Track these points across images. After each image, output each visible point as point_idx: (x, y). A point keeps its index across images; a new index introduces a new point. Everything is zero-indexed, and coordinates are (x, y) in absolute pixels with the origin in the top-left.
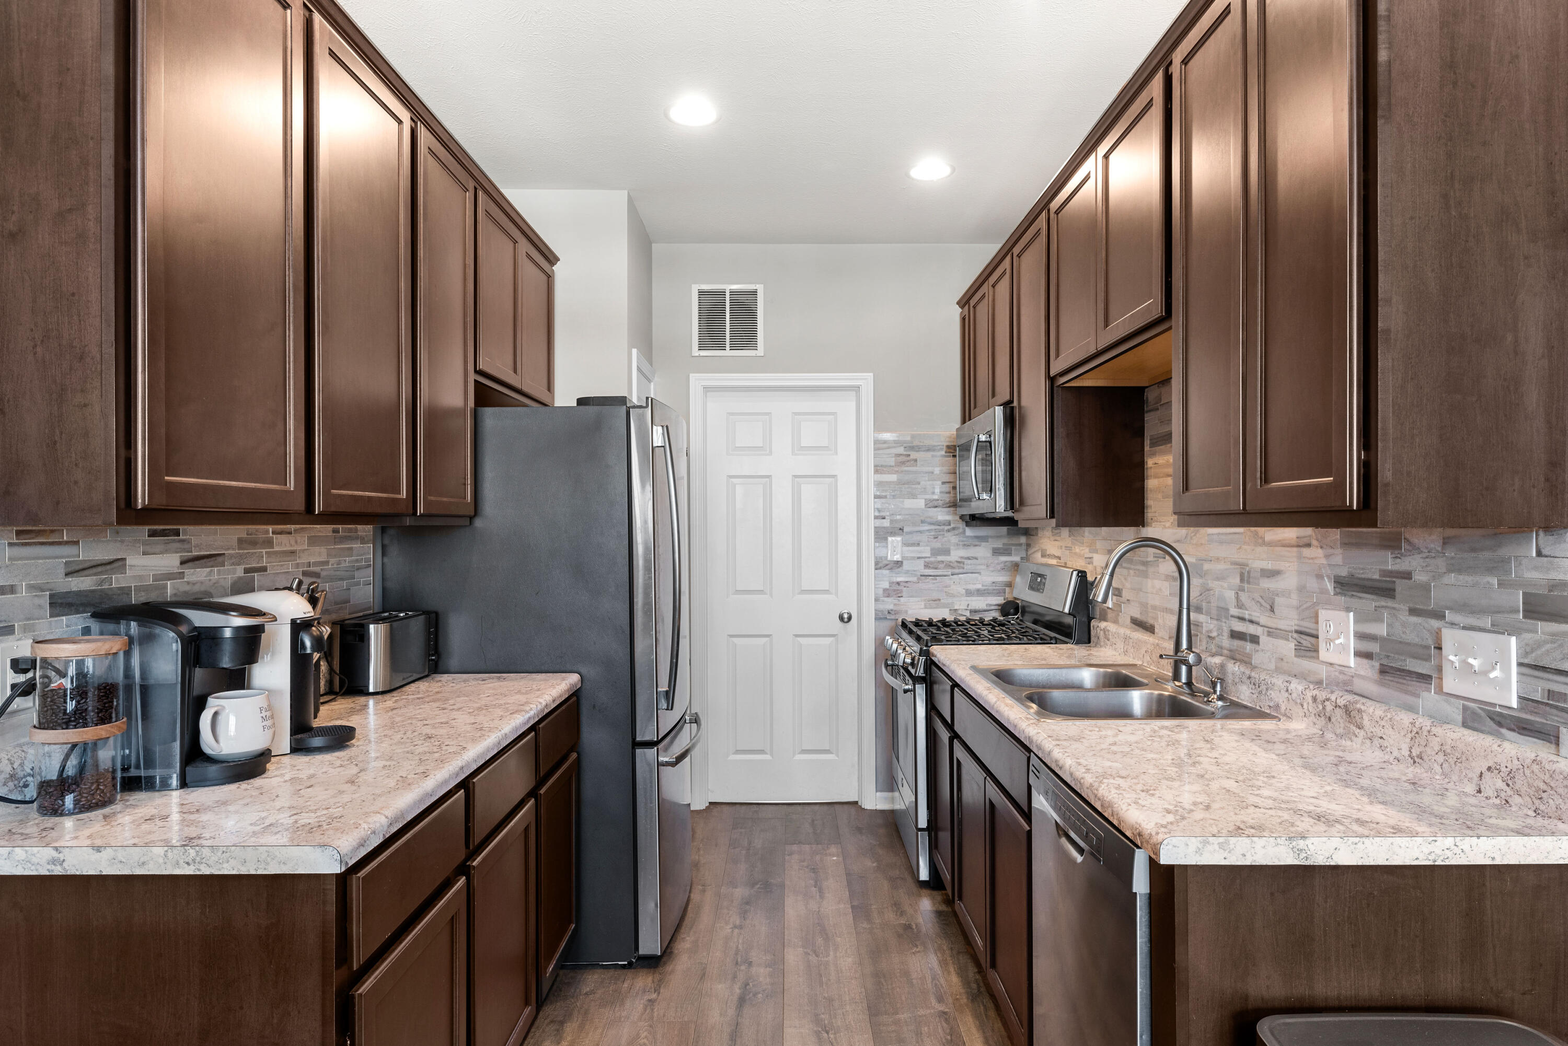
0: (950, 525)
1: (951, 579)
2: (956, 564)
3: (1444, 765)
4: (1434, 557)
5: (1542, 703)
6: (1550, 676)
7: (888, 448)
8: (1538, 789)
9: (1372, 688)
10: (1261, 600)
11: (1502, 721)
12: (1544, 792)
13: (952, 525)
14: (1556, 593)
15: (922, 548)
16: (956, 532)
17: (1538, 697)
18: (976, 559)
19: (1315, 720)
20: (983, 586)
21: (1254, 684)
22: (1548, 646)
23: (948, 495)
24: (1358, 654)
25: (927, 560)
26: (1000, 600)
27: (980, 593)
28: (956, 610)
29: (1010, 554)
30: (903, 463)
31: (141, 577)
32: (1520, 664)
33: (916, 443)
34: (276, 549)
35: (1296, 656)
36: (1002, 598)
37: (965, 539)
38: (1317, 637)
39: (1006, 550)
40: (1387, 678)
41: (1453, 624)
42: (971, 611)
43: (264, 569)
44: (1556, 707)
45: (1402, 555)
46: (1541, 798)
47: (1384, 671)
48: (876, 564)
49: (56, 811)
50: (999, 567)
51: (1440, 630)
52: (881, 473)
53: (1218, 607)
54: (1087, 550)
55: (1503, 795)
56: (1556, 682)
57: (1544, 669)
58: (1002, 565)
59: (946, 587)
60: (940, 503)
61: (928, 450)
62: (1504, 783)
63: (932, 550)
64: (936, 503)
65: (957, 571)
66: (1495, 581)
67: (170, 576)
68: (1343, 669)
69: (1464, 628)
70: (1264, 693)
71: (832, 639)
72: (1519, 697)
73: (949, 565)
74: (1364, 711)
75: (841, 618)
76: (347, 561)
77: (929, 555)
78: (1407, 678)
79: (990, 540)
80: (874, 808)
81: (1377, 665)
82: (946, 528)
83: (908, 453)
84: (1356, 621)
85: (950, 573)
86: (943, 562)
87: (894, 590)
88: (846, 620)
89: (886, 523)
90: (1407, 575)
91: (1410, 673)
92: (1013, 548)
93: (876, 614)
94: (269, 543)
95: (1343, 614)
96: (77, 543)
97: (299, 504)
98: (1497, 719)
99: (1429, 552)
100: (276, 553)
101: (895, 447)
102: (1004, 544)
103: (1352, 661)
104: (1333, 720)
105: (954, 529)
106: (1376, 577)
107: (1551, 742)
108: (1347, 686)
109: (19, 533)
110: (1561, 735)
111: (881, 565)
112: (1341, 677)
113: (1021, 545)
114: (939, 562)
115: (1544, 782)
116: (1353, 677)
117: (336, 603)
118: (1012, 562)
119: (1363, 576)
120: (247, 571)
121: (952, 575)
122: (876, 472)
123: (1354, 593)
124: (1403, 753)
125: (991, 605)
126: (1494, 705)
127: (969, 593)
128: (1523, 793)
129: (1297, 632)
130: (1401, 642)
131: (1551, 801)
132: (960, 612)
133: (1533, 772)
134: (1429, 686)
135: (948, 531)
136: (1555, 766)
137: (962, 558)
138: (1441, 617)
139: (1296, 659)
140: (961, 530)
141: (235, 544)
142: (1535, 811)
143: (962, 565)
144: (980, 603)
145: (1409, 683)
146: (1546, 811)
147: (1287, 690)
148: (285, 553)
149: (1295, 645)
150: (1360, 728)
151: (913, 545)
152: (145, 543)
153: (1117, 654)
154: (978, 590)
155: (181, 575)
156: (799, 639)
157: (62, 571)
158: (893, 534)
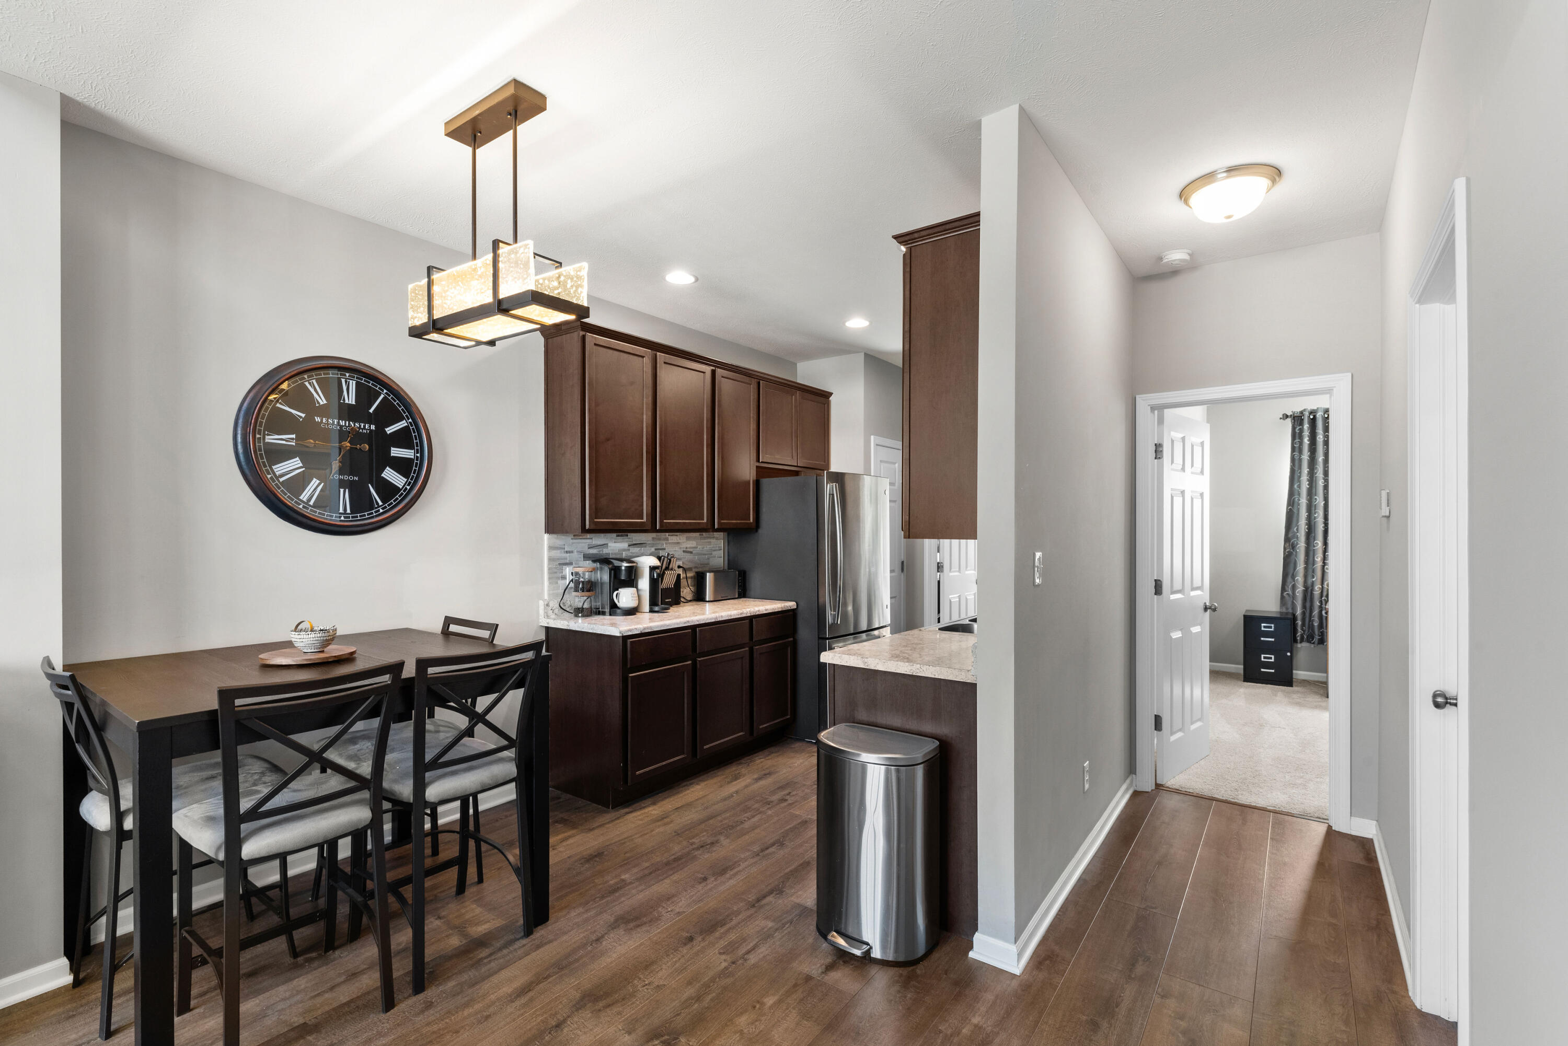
31: (613, 550)
34: (670, 541)
43: (664, 549)
49: (576, 616)
67: (624, 550)
76: (708, 547)
94: (667, 539)
96: (592, 539)
97: (649, 527)
100: (670, 543)
109: (574, 535)
117: (701, 564)
120: (656, 549)
141: (651, 539)
148: (675, 543)
152: (615, 539)
155: (629, 550)
157: (587, 547)
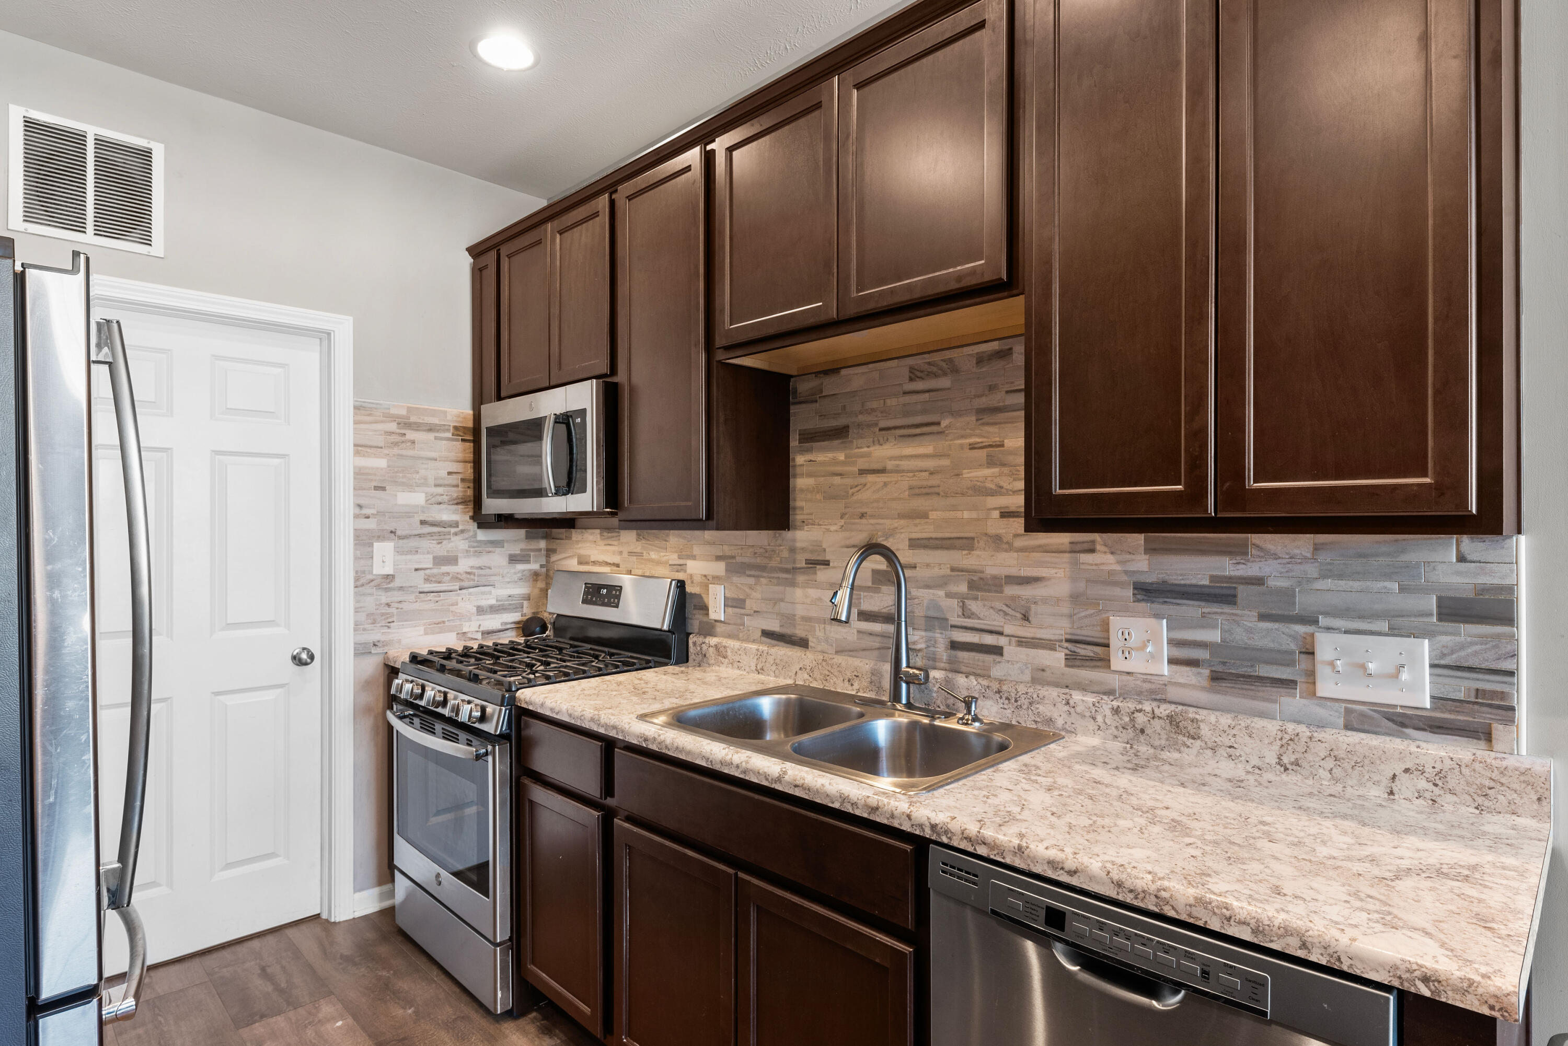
0: (458, 527)
1: (458, 595)
2: (465, 576)
3: (1334, 770)
4: (1300, 563)
5: (1468, 702)
6: (1480, 676)
7: (376, 422)
8: (1482, 786)
9: (1203, 697)
10: (1005, 608)
11: (1407, 721)
12: (1490, 788)
13: (461, 527)
14: (1487, 597)
15: (421, 556)
16: (466, 535)
17: (1461, 696)
18: (490, 568)
19: (1116, 733)
20: (497, 601)
21: (1007, 699)
22: (1477, 648)
23: (455, 489)
24: (1172, 661)
25: (428, 572)
26: (516, 617)
27: (494, 609)
28: (465, 633)
29: (528, 562)
30: (396, 444)
32: (1432, 666)
33: (413, 419)
35: (1067, 666)
36: (519, 614)
37: (475, 544)
38: (1108, 646)
39: (524, 556)
40: (1224, 685)
41: (1329, 629)
42: (483, 633)
44: (1490, 706)
45: (1248, 561)
46: (1486, 795)
47: (1216, 677)
48: (357, 579)
50: (516, 577)
51: (1312, 635)
52: (364, 456)
53: (926, 617)
54: (675, 556)
55: (1428, 795)
56: (1493, 681)
57: (1470, 669)
58: (519, 575)
59: (452, 605)
60: (445, 498)
61: (430, 430)
62: (1431, 784)
63: (435, 558)
64: (440, 499)
65: (465, 584)
66: (1396, 586)
68: (1149, 677)
69: (1346, 632)
70: (1025, 707)
71: (279, 691)
72: (1432, 697)
73: (456, 578)
74: (1202, 721)
75: (297, 660)
77: (431, 566)
78: (1256, 684)
79: (506, 545)
80: (351, 917)
81: (1206, 672)
82: (453, 530)
83: (403, 431)
84: (1169, 628)
85: (457, 587)
86: (448, 574)
87: (383, 614)
88: (309, 661)
89: (371, 524)
90: (1259, 581)
91: (1261, 679)
92: (532, 554)
93: (355, 649)
95: (1152, 621)
98: (1400, 719)
99: (1291, 558)
101: (382, 422)
102: (521, 550)
103: (1165, 669)
104: (1147, 731)
105: (462, 531)
106: (1206, 582)
107: (1479, 739)
108: (1158, 695)
110: (1494, 732)
111: (362, 581)
112: (1147, 686)
113: (540, 550)
114: (443, 574)
115: (1491, 778)
116: (1165, 685)
118: (530, 570)
119: (1183, 582)
121: (460, 589)
122: (357, 453)
123: (1166, 600)
124: (1267, 760)
125: (506, 624)
126: (1396, 706)
127: (481, 610)
128: (1458, 789)
129: (1067, 641)
130: (1245, 648)
131: (1501, 797)
132: (470, 635)
133: (1474, 770)
134: (1293, 691)
135: (456, 534)
136: (1505, 763)
137: (472, 567)
138: (1315, 622)
139: (1068, 669)
140: (471, 533)
142: (1477, 808)
143: (472, 577)
144: (493, 622)
145: (1260, 688)
146: (1493, 807)
147: (1068, 703)
149: (1066, 655)
150: (1193, 738)
151: (409, 552)
153: (745, 673)
154: (491, 607)
156: (222, 698)
158: (381, 538)
